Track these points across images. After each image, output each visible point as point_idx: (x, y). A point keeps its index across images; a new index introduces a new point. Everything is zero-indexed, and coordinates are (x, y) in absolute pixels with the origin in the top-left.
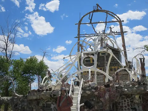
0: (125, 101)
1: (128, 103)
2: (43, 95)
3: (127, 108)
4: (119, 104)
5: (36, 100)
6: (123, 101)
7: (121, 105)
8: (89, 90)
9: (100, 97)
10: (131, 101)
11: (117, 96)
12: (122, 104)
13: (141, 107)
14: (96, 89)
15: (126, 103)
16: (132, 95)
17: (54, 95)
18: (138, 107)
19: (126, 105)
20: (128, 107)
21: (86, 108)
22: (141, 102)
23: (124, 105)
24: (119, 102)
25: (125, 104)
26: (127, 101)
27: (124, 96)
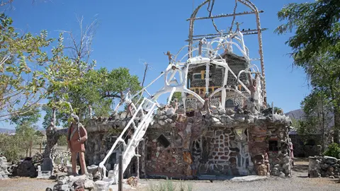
0: (222, 137)
1: (226, 140)
2: (105, 125)
3: (223, 148)
4: (213, 142)
5: (98, 132)
6: (219, 137)
7: (215, 143)
8: (163, 120)
9: (179, 131)
10: (230, 138)
11: (203, 130)
12: (217, 142)
13: (247, 148)
14: (174, 118)
15: (223, 140)
16: (232, 129)
17: (117, 126)
18: (243, 146)
19: (223, 143)
20: (225, 147)
21: (160, 146)
22: (247, 139)
23: (219, 143)
24: (213, 139)
25: (221, 141)
26: (224, 138)
27: (220, 130)
